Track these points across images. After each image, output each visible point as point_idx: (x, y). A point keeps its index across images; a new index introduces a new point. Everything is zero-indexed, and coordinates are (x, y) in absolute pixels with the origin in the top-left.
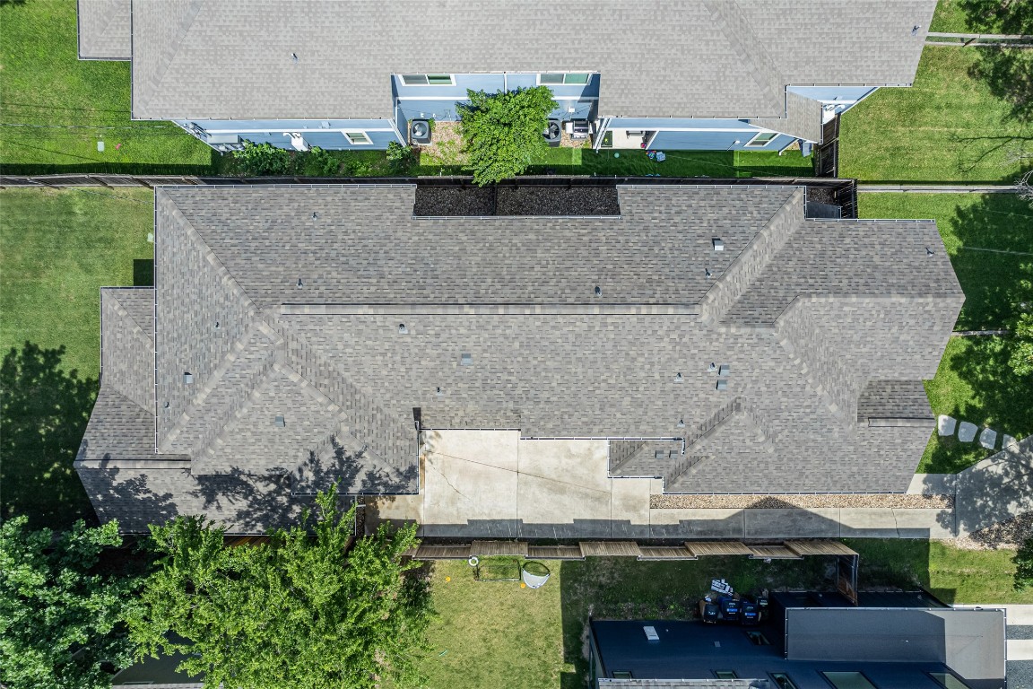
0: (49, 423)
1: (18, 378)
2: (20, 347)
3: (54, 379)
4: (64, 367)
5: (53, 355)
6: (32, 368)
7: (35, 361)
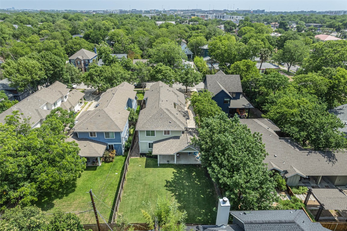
0: (185, 183)
1: (174, 189)
2: (165, 188)
3: (174, 182)
4: (170, 180)
5: (167, 182)
6: (171, 186)
7: (169, 185)
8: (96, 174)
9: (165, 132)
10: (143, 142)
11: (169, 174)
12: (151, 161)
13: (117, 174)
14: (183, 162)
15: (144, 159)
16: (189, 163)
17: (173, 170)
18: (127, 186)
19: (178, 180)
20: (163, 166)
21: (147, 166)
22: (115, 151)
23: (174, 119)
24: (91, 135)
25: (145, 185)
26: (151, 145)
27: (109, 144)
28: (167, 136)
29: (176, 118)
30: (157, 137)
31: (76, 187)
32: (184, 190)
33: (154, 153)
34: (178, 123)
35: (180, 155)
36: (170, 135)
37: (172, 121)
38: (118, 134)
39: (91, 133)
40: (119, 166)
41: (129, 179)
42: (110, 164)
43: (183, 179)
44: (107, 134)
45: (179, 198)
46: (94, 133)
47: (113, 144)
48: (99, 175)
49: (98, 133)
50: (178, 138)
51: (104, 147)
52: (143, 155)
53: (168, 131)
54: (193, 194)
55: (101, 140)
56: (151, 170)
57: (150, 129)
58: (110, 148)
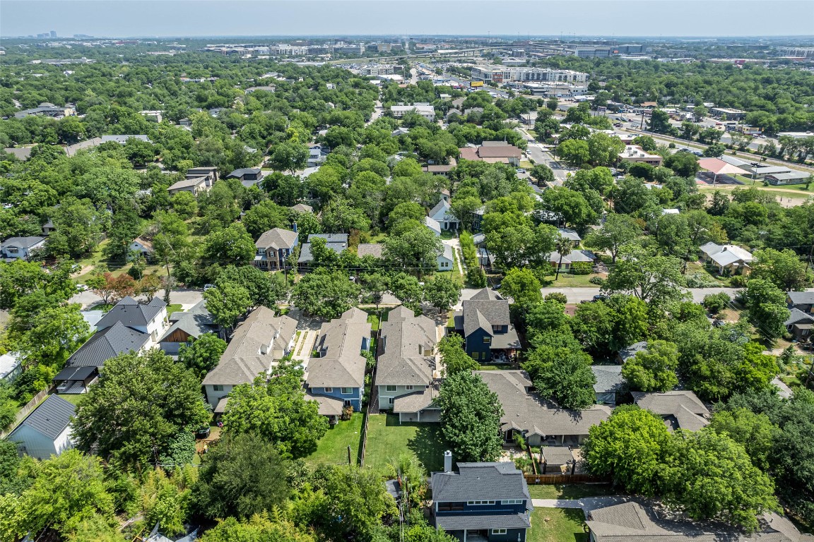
0: (428, 442)
1: (416, 448)
2: (407, 447)
3: (416, 441)
4: (413, 439)
5: (410, 441)
6: (413, 445)
7: (412, 444)
8: (334, 433)
9: (408, 387)
10: (383, 399)
11: (412, 432)
12: (392, 420)
13: (357, 433)
14: (427, 420)
15: (385, 416)
16: (433, 421)
17: (416, 428)
18: (369, 445)
19: (420, 439)
20: (405, 424)
21: (388, 424)
22: (352, 408)
23: (418, 372)
24: (327, 390)
25: (387, 444)
26: (392, 401)
27: (346, 399)
28: (410, 391)
29: (420, 370)
30: (398, 392)
31: (317, 446)
32: (425, 449)
33: (396, 410)
34: (422, 376)
35: (423, 412)
36: (413, 390)
37: (416, 374)
38: (356, 389)
39: (327, 389)
40: (358, 424)
41: (370, 438)
42: (348, 422)
43: (425, 438)
44: (345, 389)
45: (420, 456)
46: (330, 388)
47: (350, 399)
48: (338, 434)
49: (334, 388)
50: (421, 393)
51: (341, 404)
52: (382, 411)
53: (411, 386)
54: (435, 452)
55: (337, 396)
56: (392, 428)
57: (391, 383)
58: (347, 404)
